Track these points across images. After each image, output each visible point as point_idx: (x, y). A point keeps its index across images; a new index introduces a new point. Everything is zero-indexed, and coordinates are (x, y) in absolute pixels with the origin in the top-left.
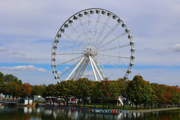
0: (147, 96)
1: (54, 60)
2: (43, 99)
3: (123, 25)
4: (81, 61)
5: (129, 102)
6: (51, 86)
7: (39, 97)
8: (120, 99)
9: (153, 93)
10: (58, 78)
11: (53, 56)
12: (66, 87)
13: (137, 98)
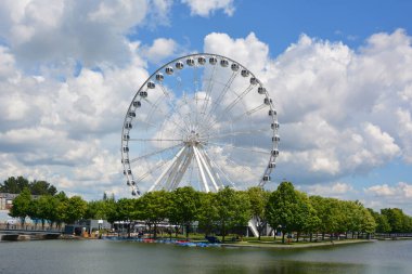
0: (303, 218)
1: (127, 149)
2: (108, 225)
3: (261, 90)
4: (178, 155)
5: (269, 229)
6: (124, 202)
7: (101, 221)
8: (251, 224)
9: (313, 214)
10: (134, 184)
11: (125, 143)
12: (152, 203)
13: (283, 221)
